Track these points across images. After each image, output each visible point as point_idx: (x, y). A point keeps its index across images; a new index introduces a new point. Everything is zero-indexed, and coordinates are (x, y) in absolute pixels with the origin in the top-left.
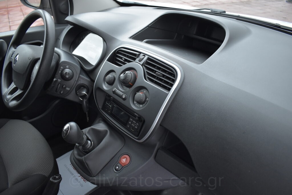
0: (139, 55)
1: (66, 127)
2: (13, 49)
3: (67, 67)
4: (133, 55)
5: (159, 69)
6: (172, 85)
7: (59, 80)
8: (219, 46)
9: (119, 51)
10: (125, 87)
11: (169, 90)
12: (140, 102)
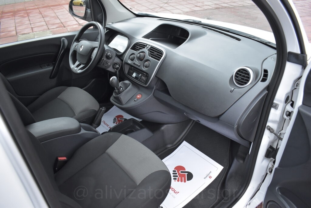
0: (146, 46)
1: (111, 79)
2: (75, 44)
3: (109, 52)
4: (143, 46)
5: (156, 51)
6: (161, 58)
7: (105, 59)
8: (186, 40)
9: (137, 44)
10: (139, 61)
11: (159, 60)
12: (146, 67)
